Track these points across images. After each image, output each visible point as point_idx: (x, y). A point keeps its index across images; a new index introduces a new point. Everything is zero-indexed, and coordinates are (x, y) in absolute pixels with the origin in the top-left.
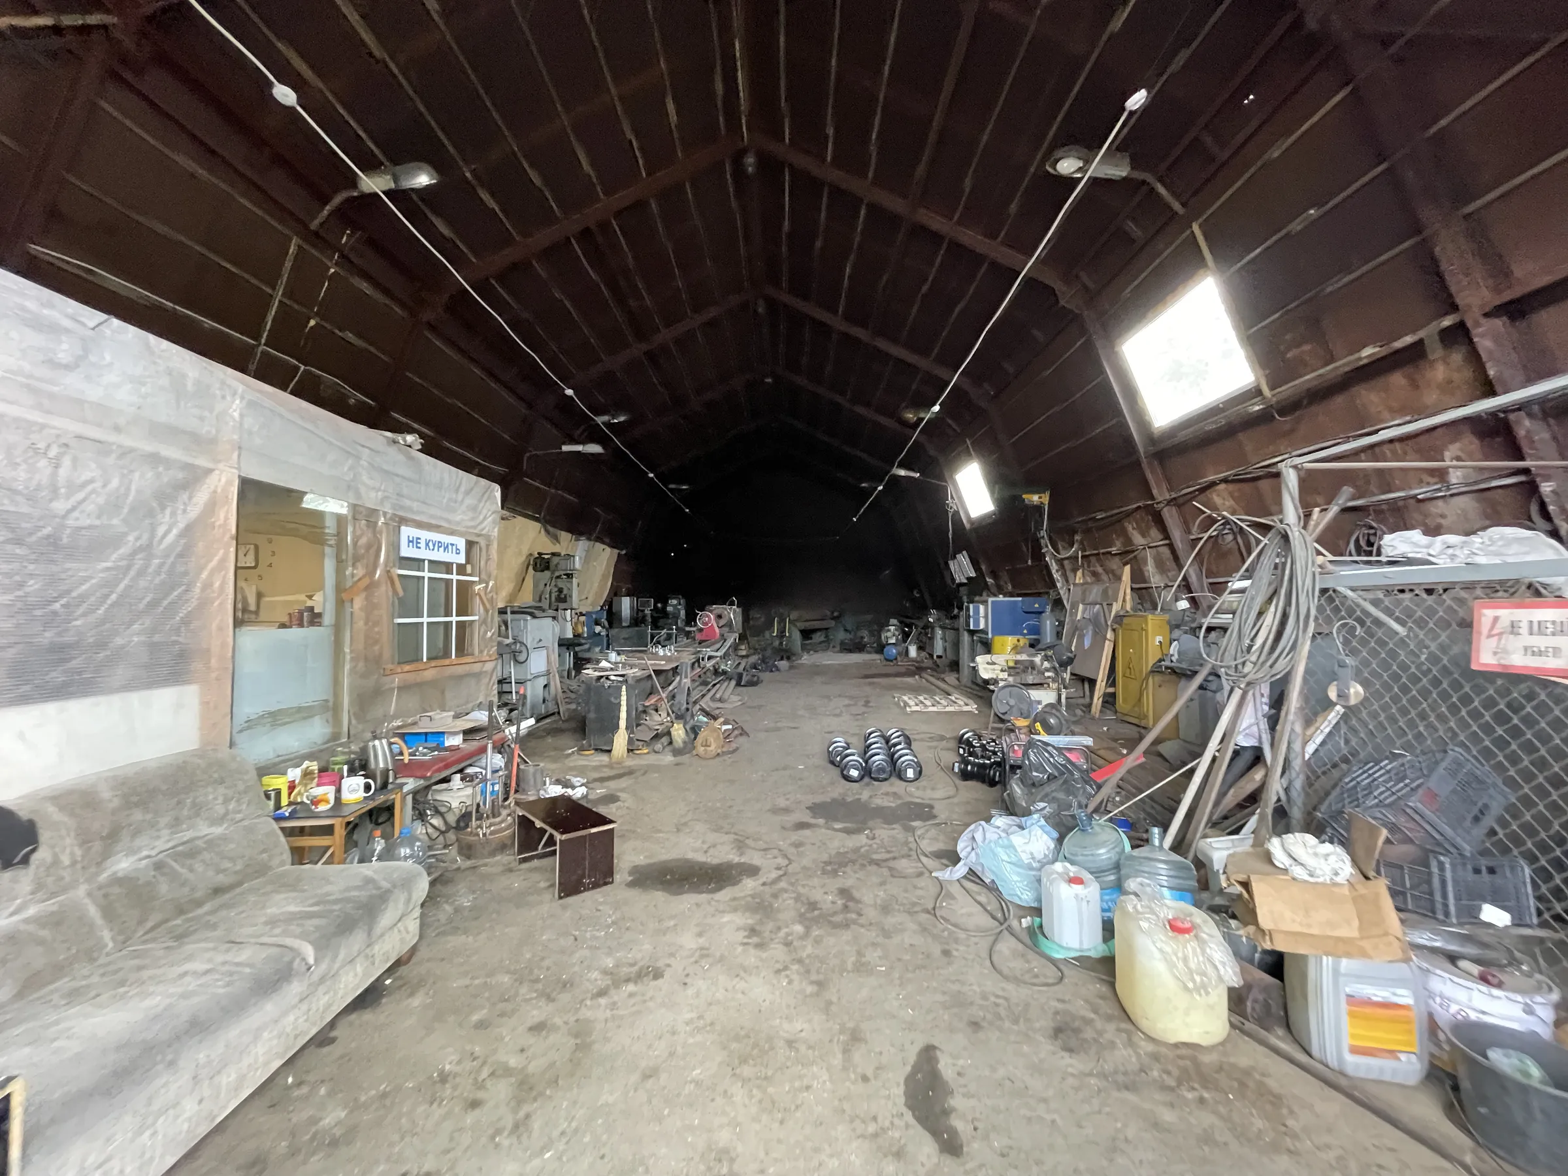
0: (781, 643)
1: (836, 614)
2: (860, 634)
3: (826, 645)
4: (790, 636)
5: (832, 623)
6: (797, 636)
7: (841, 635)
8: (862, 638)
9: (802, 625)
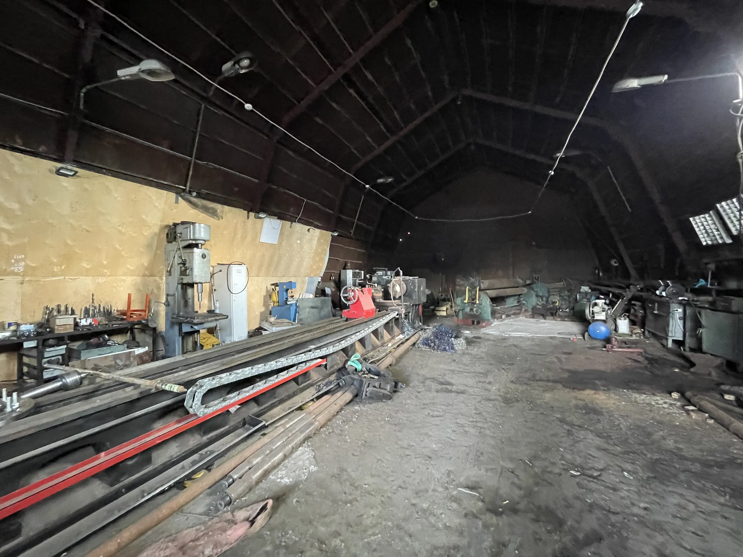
0: (471, 310)
1: (528, 282)
2: (552, 299)
3: (518, 311)
4: (480, 304)
5: (525, 290)
6: (487, 302)
7: (533, 301)
8: (554, 303)
9: (493, 293)
